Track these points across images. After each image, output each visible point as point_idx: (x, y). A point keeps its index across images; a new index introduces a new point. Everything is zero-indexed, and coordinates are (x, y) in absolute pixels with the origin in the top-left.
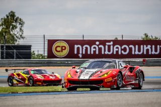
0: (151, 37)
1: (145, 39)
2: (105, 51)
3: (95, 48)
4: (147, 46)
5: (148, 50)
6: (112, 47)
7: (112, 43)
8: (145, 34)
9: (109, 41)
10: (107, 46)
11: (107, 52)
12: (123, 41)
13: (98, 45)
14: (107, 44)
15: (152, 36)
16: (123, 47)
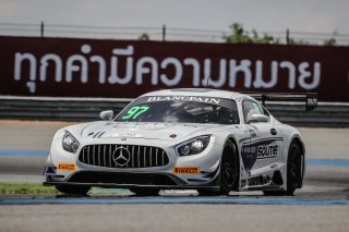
0: (251, 36)
1: (235, 41)
2: (108, 73)
3: (77, 63)
4: (238, 64)
5: (240, 75)
6: (130, 61)
7: (130, 50)
8: (236, 26)
9: (123, 44)
10: (114, 61)
11: (114, 79)
12: (164, 43)
13: (87, 56)
14: (117, 51)
15: (255, 33)
16: (164, 65)
